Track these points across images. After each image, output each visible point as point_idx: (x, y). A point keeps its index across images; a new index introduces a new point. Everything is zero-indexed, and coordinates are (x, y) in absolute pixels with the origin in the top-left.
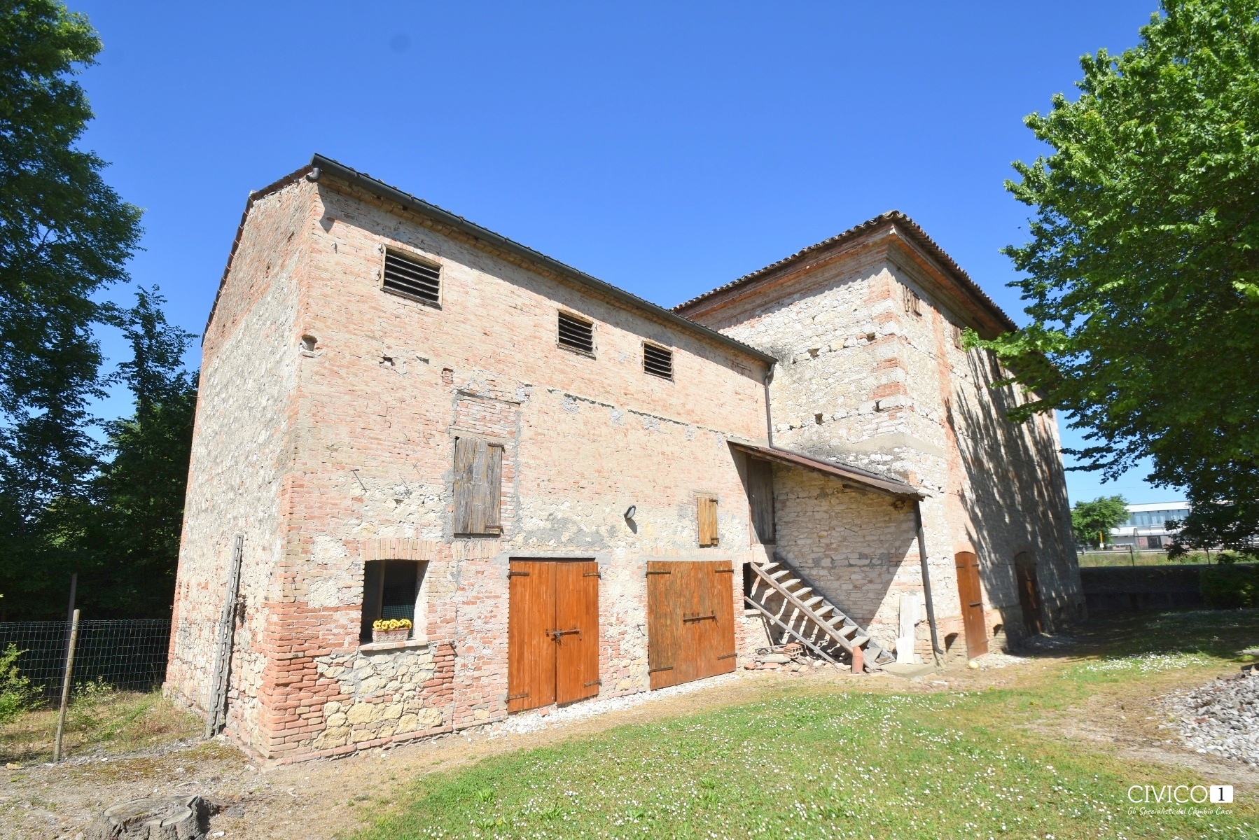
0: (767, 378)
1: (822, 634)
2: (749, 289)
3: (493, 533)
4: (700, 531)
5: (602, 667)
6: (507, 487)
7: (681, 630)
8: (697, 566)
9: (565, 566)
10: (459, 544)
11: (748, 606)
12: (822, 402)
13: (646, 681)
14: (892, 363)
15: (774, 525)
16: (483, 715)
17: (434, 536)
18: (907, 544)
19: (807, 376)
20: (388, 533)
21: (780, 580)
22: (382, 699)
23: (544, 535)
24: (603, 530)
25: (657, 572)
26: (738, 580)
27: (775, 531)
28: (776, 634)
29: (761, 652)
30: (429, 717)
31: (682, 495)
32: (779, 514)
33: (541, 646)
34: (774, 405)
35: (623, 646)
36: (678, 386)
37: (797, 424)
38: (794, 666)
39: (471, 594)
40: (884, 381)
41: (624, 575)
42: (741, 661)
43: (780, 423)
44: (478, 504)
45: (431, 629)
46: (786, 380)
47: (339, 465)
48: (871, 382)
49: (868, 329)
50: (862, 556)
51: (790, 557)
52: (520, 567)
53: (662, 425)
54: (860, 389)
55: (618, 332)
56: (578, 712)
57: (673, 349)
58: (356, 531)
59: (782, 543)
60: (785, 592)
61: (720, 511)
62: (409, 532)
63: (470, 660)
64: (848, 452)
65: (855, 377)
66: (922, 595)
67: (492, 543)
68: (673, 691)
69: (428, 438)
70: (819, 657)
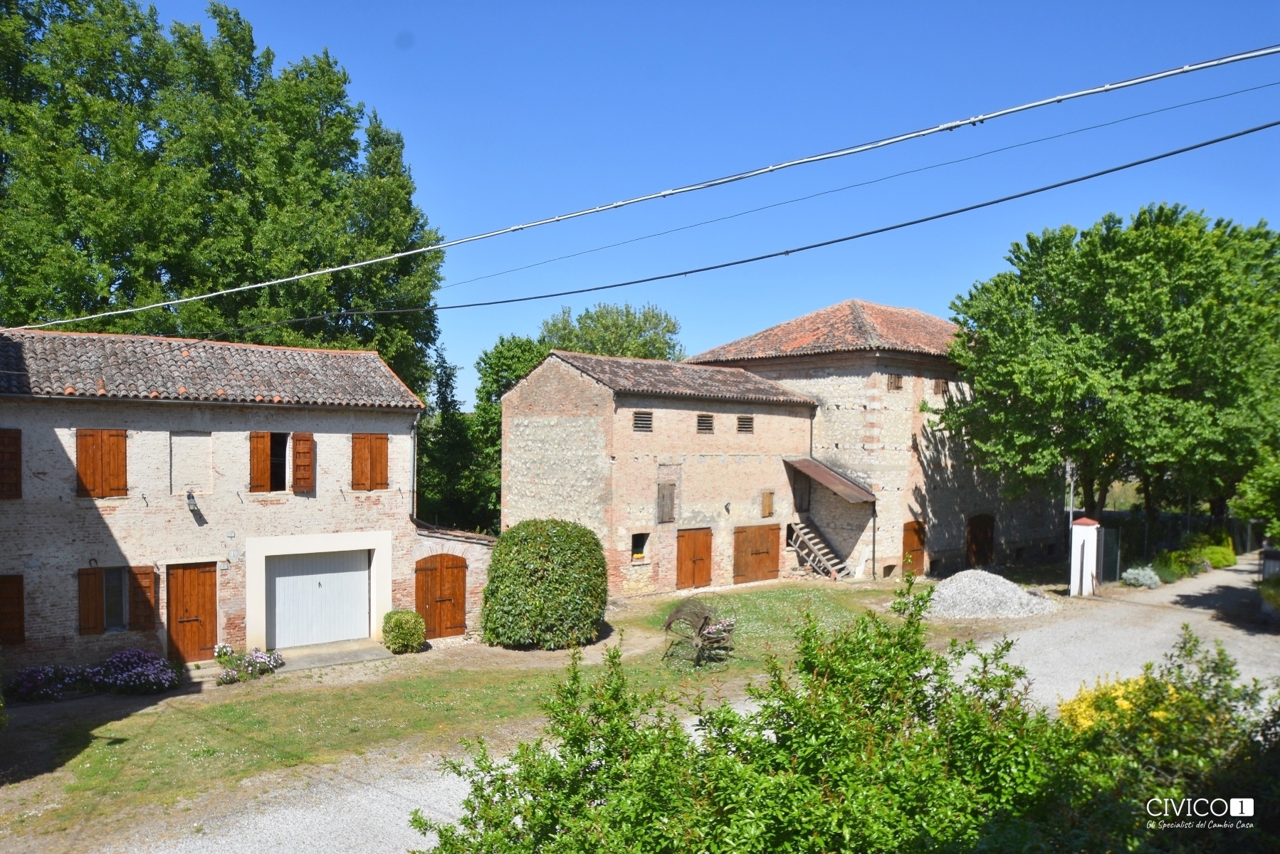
0: (812, 416)
1: (820, 561)
2: (806, 359)
3: (671, 520)
4: (763, 510)
5: (712, 574)
6: (676, 501)
7: (750, 558)
8: (760, 528)
9: (698, 532)
10: (660, 526)
11: (788, 545)
12: (839, 437)
13: (732, 580)
14: (872, 425)
15: (809, 501)
16: (668, 589)
17: (652, 523)
18: (868, 521)
19: (833, 420)
20: (638, 524)
21: (806, 534)
22: (638, 581)
23: (690, 519)
24: (715, 514)
25: (739, 532)
26: (783, 533)
27: (809, 504)
28: (802, 562)
29: (794, 569)
30: (651, 588)
31: (755, 493)
32: (812, 495)
33: (689, 564)
34: (815, 432)
35: (722, 565)
36: (755, 436)
37: (826, 446)
38: (807, 577)
39: (664, 544)
40: (868, 434)
41: (724, 534)
42: (782, 573)
43: (816, 444)
44: (666, 510)
45: (652, 558)
46: (822, 419)
47: (624, 502)
48: (862, 432)
49: (864, 402)
50: (849, 524)
51: (816, 521)
52: (681, 533)
53: (746, 459)
54: (857, 435)
55: (725, 415)
56: (701, 590)
57: (754, 415)
58: (629, 524)
59: (813, 511)
60: (807, 541)
61: (775, 498)
62: (644, 523)
63: (664, 569)
64: (848, 469)
65: (855, 427)
66: (871, 547)
67: (671, 524)
68: (744, 585)
69: (649, 486)
70: (818, 573)
